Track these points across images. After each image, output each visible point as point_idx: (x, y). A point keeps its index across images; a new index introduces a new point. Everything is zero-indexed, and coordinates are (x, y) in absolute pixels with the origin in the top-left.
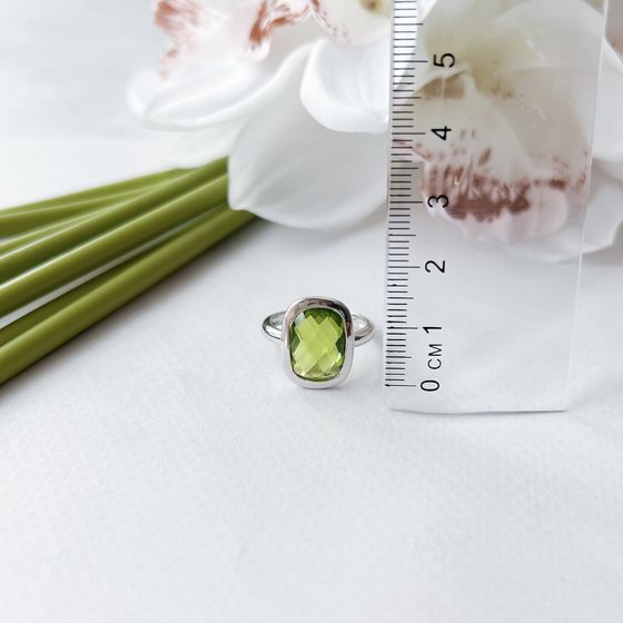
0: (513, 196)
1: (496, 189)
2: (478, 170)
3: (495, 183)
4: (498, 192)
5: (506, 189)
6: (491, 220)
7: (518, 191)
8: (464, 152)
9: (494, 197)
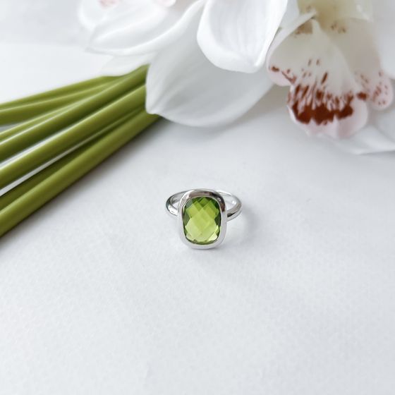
0: (342, 106)
1: (330, 102)
2: (320, 87)
3: (329, 97)
4: (331, 105)
5: (337, 101)
6: (326, 124)
7: (346, 102)
8: (310, 75)
9: (329, 108)
